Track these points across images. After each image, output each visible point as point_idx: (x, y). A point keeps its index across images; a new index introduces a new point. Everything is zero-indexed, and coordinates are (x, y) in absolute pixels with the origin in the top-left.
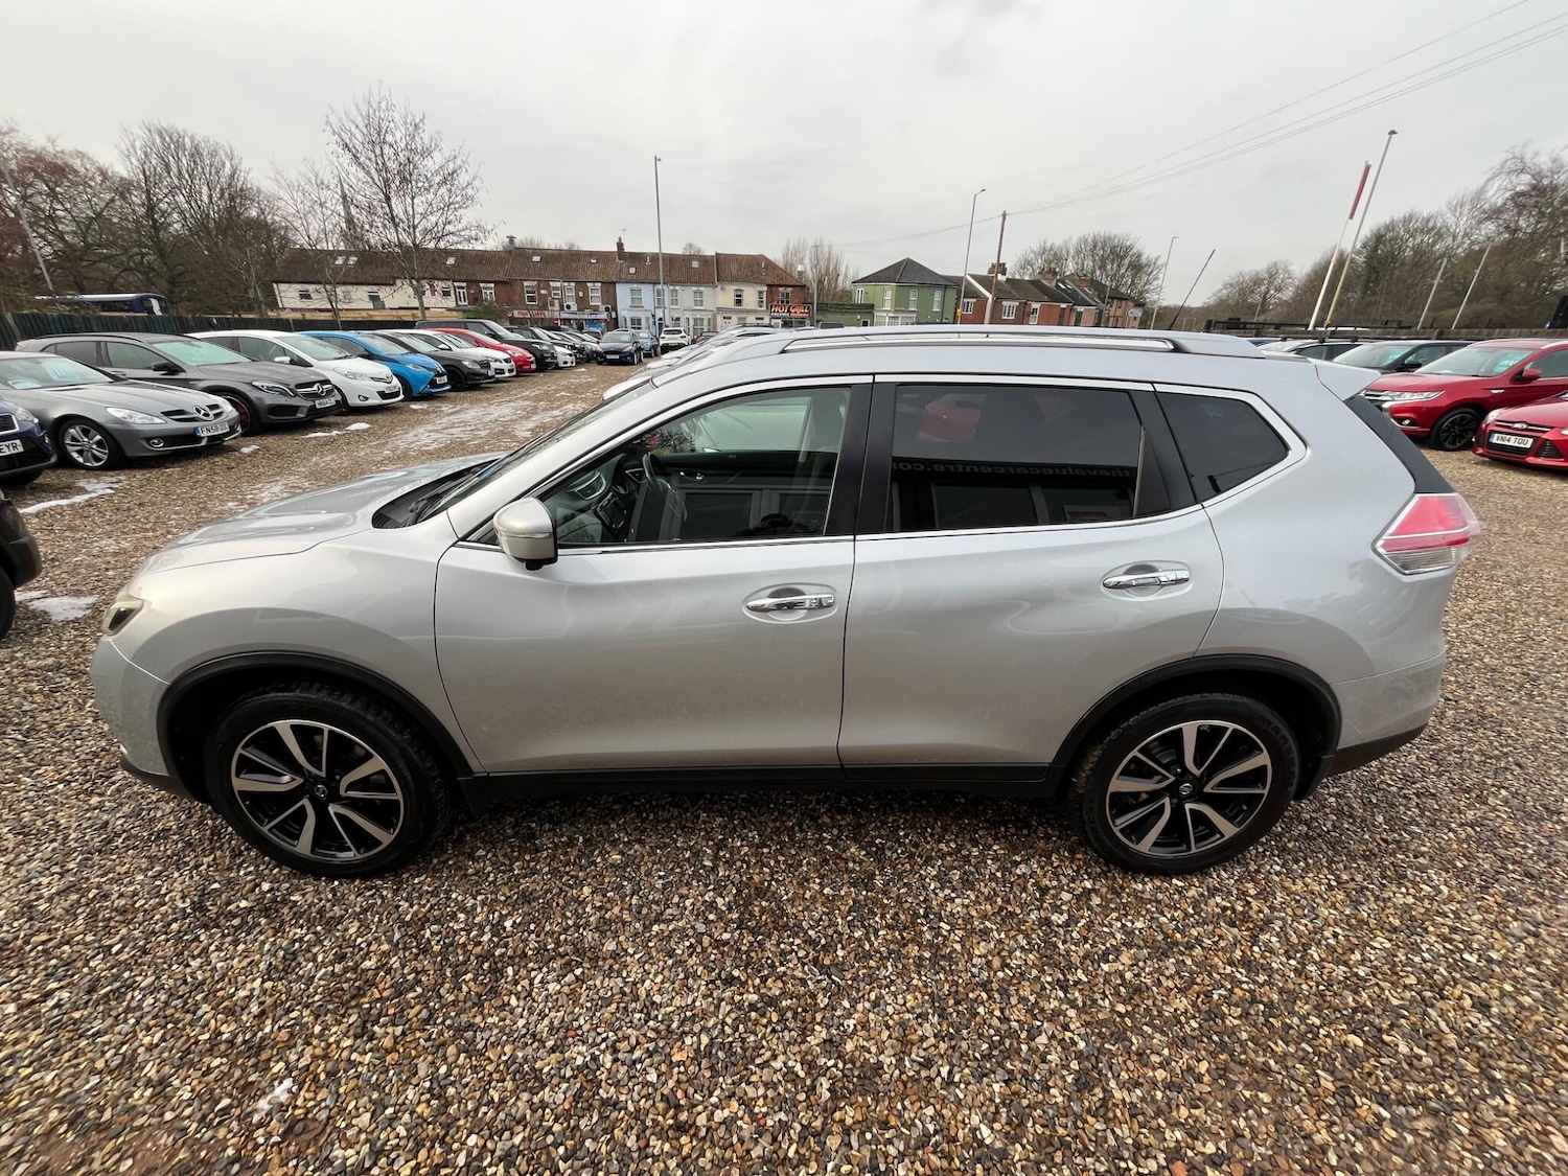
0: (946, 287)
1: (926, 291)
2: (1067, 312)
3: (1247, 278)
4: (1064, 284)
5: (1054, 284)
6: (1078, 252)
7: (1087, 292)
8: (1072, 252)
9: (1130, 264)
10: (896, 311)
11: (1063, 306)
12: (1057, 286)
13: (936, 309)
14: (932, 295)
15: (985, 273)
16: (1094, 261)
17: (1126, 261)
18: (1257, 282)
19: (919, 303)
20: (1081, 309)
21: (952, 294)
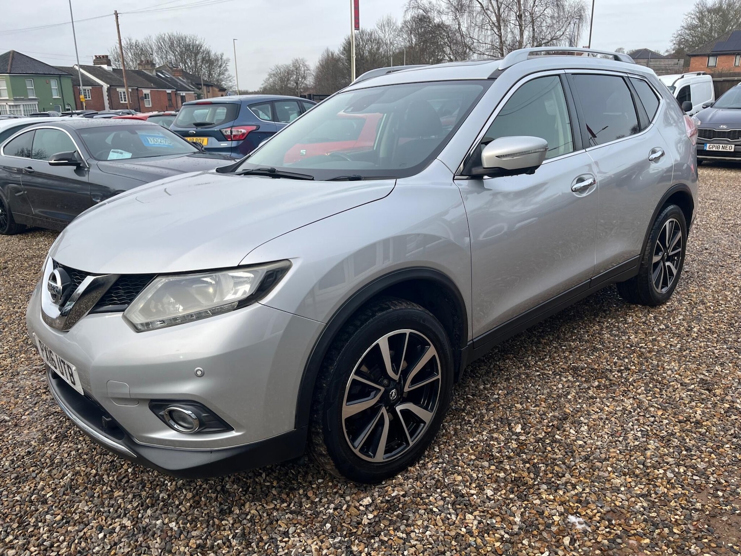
0: (60, 76)
1: (42, 81)
2: (173, 96)
3: (282, 70)
4: (162, 73)
5: (154, 73)
6: (160, 48)
7: (182, 81)
8: (155, 48)
9: (203, 59)
10: (16, 100)
11: (169, 91)
12: (157, 75)
13: (56, 96)
14: (49, 83)
15: (92, 64)
16: (175, 56)
17: (200, 57)
18: (289, 73)
19: (37, 91)
20: (183, 93)
21: (67, 83)
